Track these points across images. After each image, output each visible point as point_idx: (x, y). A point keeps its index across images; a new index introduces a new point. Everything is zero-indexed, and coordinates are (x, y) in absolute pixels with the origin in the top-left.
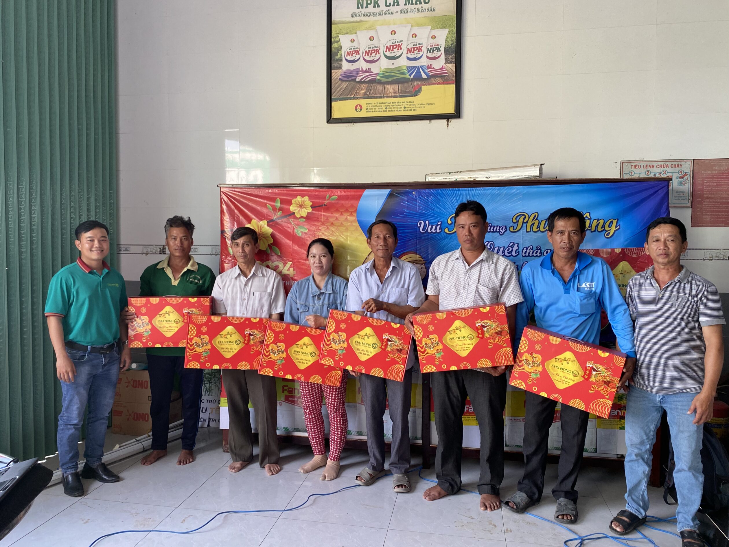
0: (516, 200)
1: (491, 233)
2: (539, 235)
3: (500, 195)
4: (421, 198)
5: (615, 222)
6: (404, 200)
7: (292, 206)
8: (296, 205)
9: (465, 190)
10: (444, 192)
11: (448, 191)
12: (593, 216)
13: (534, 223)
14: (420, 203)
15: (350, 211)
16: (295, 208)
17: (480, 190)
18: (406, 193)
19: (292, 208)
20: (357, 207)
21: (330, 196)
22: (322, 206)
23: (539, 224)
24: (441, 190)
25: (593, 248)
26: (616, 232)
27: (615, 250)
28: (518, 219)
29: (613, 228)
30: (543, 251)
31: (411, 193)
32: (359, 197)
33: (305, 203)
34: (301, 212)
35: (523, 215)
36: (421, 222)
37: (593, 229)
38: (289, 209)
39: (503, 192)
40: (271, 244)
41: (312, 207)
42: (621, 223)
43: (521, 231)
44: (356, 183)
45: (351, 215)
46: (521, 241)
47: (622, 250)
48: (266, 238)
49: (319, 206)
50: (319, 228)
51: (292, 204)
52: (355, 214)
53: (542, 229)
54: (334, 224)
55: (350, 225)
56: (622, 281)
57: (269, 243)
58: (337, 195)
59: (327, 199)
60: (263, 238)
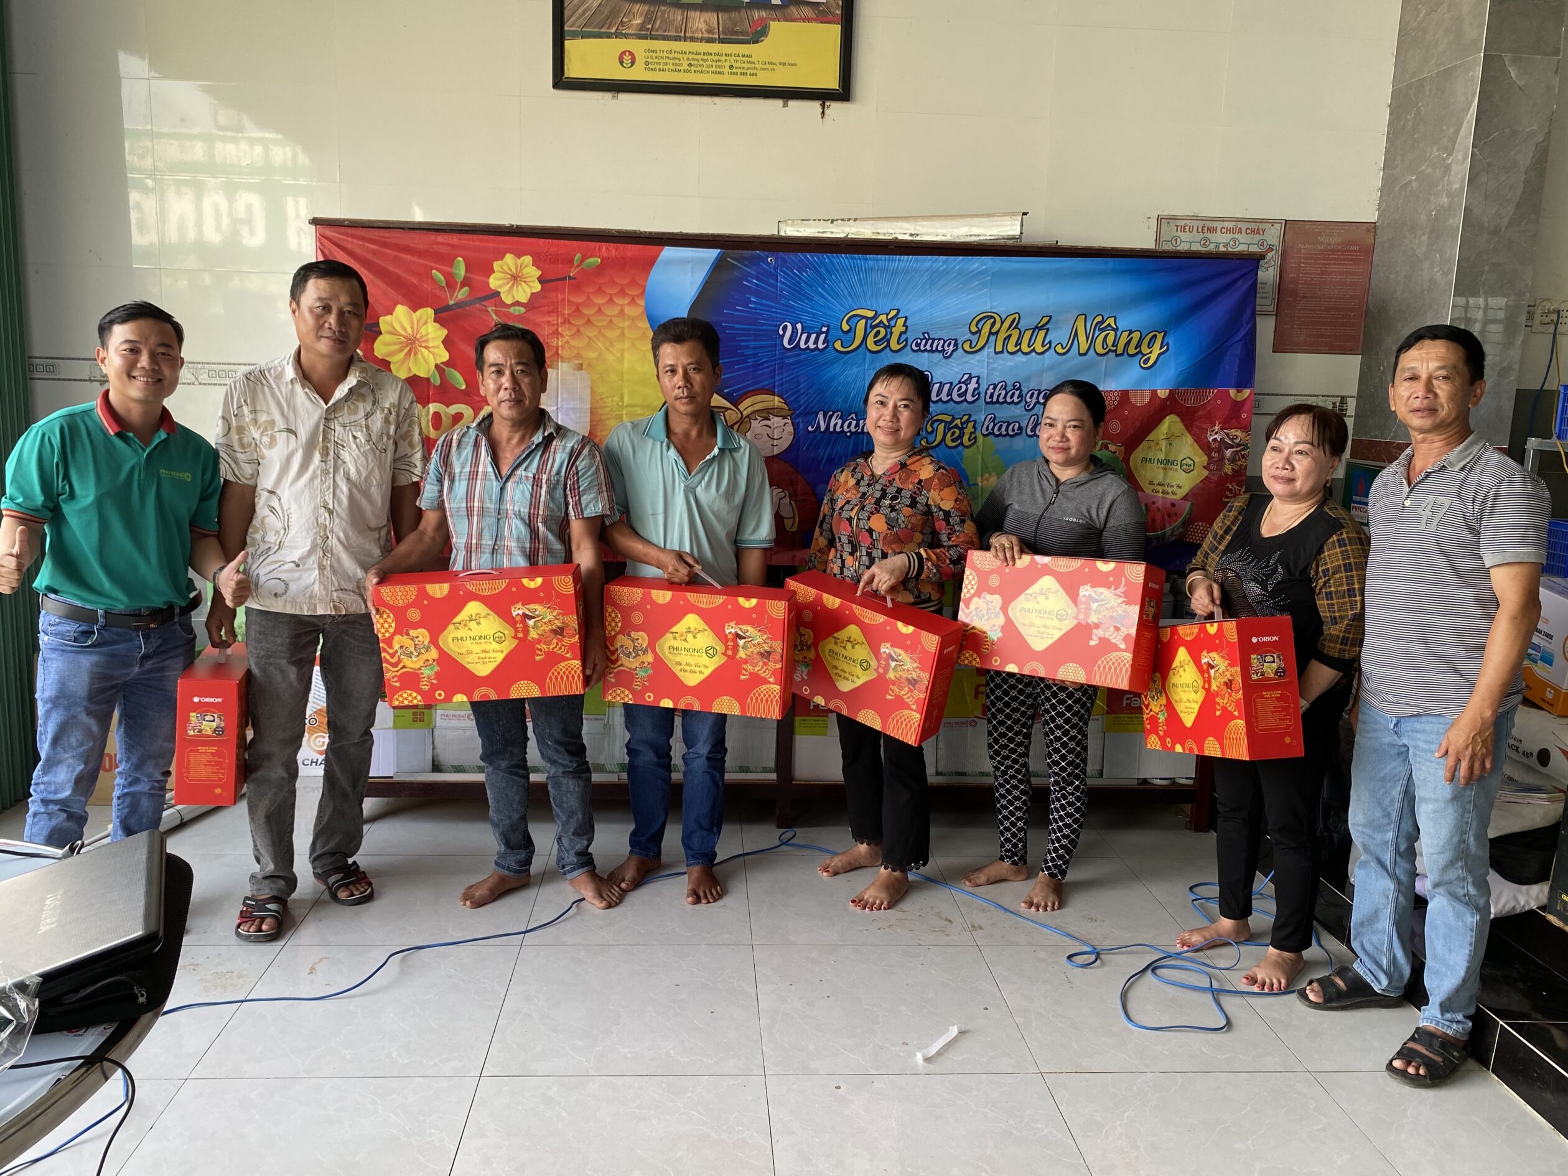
0: (977, 285)
1: (926, 354)
2: (1018, 359)
3: (948, 273)
4: (785, 273)
5: (1160, 336)
6: (749, 275)
7: (493, 276)
8: (502, 275)
9: (877, 260)
10: (834, 261)
11: (844, 259)
12: (1123, 324)
13: (1010, 336)
14: (784, 283)
15: (629, 295)
16: (501, 282)
17: (907, 261)
18: (755, 261)
19: (494, 282)
20: (644, 287)
21: (583, 259)
22: (564, 279)
23: (1020, 337)
24: (828, 257)
25: (1118, 389)
26: (1161, 357)
27: (1159, 392)
28: (980, 326)
29: (1156, 350)
30: (1024, 393)
31: (764, 260)
32: (651, 262)
33: (525, 271)
34: (515, 293)
35: (992, 317)
36: (785, 327)
37: (1120, 351)
38: (488, 283)
39: (953, 268)
40: (443, 363)
41: (541, 280)
42: (1168, 339)
43: (985, 352)
44: (642, 230)
45: (633, 302)
46: (984, 373)
47: (1171, 391)
48: (431, 350)
49: (557, 280)
50: (557, 330)
51: (494, 272)
52: (642, 302)
53: (1025, 349)
54: (594, 322)
55: (629, 326)
56: (1167, 454)
57: (439, 362)
58: (599, 257)
59: (576, 263)
60: (423, 350)
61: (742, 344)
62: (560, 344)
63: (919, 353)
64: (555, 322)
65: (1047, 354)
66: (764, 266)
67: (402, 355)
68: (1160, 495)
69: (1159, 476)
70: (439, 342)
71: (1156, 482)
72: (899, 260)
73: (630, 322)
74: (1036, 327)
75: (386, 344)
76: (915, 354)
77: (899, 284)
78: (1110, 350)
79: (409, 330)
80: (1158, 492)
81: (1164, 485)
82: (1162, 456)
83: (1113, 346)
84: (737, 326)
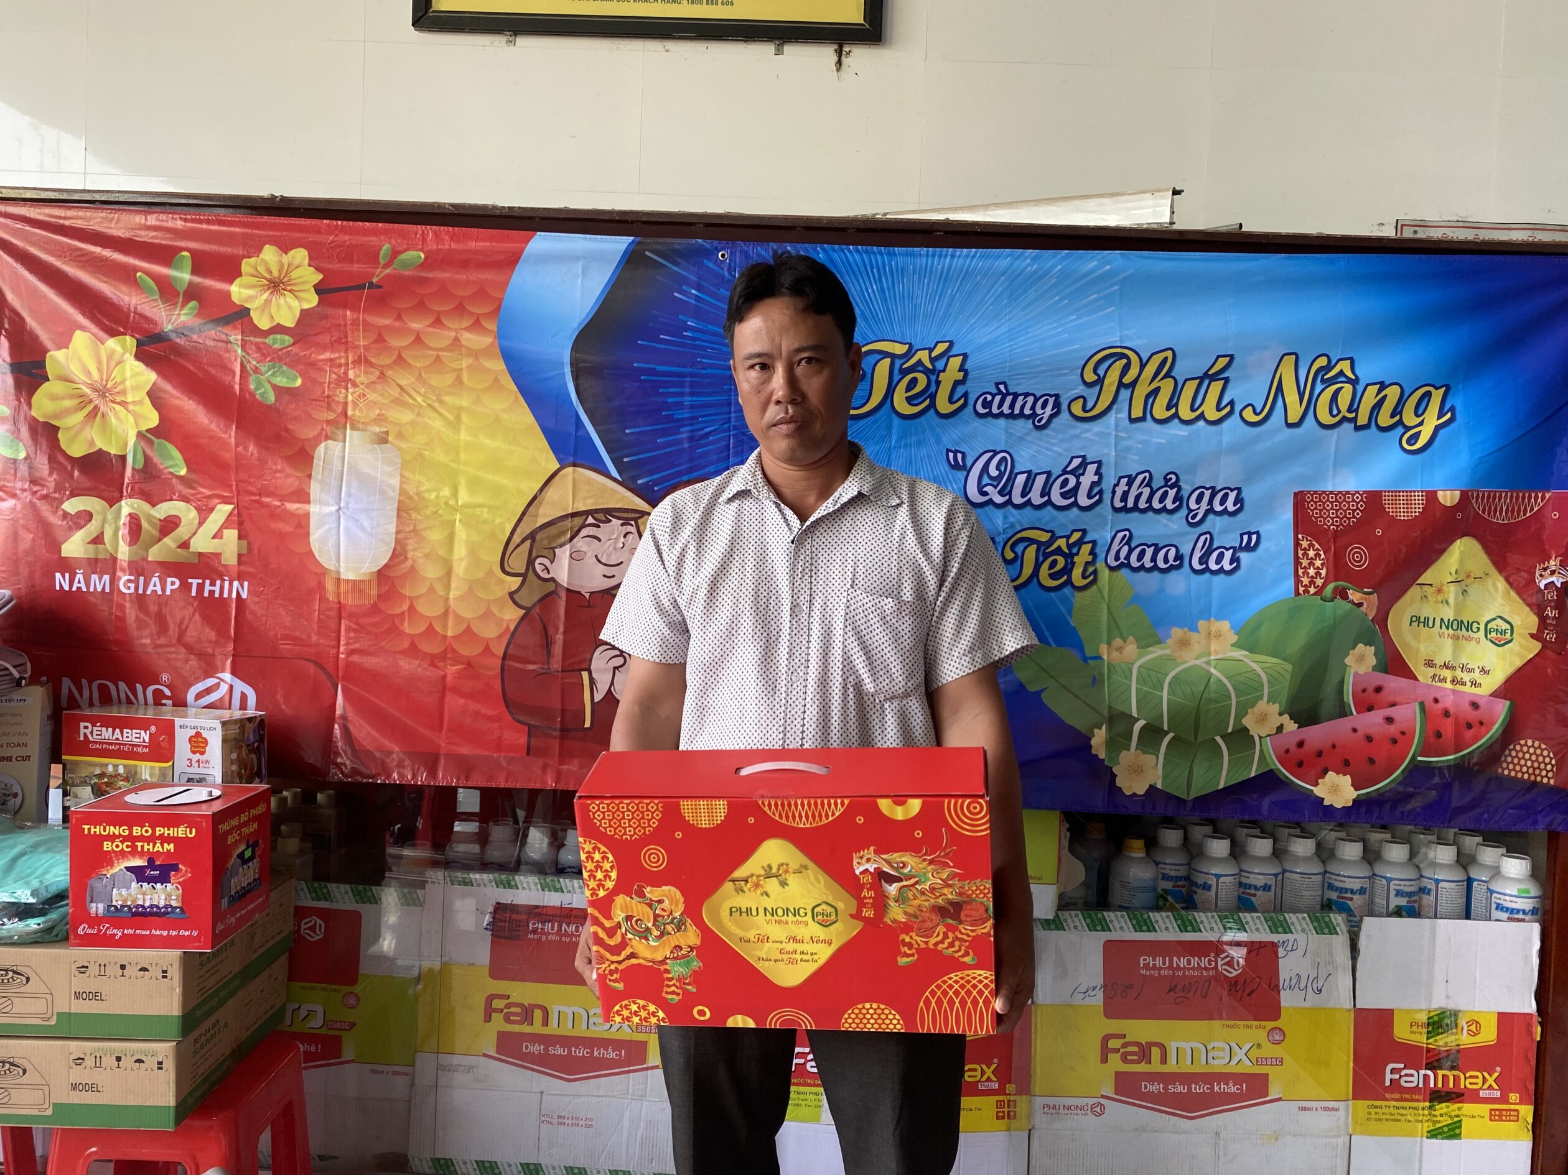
0: (1096, 300)
1: (1002, 422)
2: (1172, 432)
3: (1042, 277)
5: (1437, 395)
6: (685, 280)
7: (238, 281)
8: (254, 280)
9: (912, 255)
10: (835, 256)
12: (1367, 371)
13: (1156, 391)
15: (472, 314)
16: (251, 292)
17: (967, 256)
18: (694, 257)
19: (238, 291)
20: (500, 301)
21: (395, 254)
22: (362, 287)
23: (1176, 394)
24: (824, 250)
25: (1361, 489)
26: (1442, 432)
27: (1440, 494)
28: (1101, 372)
29: (1431, 420)
30: (1185, 495)
31: (711, 254)
32: (512, 261)
33: (294, 274)
34: (273, 310)
35: (1123, 356)
37: (1362, 420)
38: (228, 294)
39: (1050, 271)
40: (148, 431)
41: (319, 289)
42: (1453, 400)
43: (1111, 417)
44: (501, 204)
45: (477, 326)
46: (1109, 455)
47: (1464, 495)
48: (131, 407)
49: (349, 289)
50: (346, 373)
51: (240, 275)
52: (492, 326)
53: (1185, 413)
54: (410, 360)
55: (469, 367)
56: (1459, 608)
57: (143, 428)
58: (422, 250)
59: (382, 262)
60: (118, 407)
61: (670, 400)
62: (350, 398)
63: (990, 419)
64: (343, 361)
65: (1226, 424)
66: (711, 265)
67: (80, 416)
68: (1449, 685)
69: (1445, 651)
70: (142, 395)
71: (1439, 662)
72: (953, 256)
73: (470, 361)
74: (1206, 374)
75: (54, 398)
76: (982, 421)
77: (953, 297)
78: (1344, 419)
79: (96, 375)
80: (1444, 680)
81: (1453, 668)
82: (1449, 614)
83: (1349, 410)
84: (660, 368)
